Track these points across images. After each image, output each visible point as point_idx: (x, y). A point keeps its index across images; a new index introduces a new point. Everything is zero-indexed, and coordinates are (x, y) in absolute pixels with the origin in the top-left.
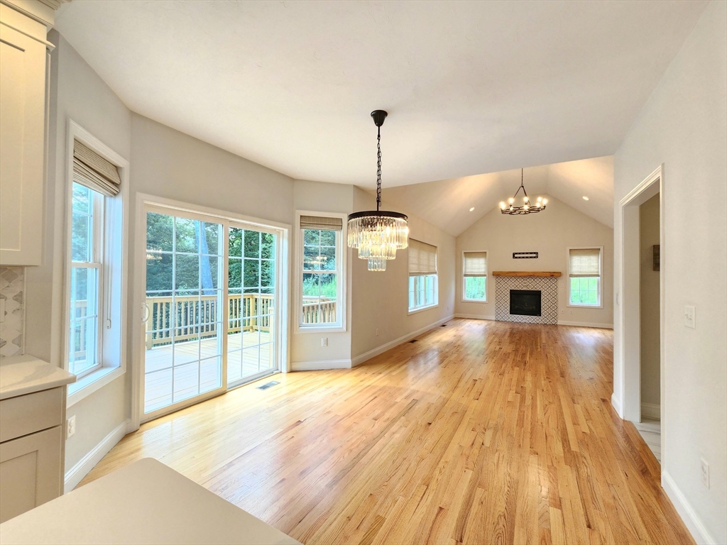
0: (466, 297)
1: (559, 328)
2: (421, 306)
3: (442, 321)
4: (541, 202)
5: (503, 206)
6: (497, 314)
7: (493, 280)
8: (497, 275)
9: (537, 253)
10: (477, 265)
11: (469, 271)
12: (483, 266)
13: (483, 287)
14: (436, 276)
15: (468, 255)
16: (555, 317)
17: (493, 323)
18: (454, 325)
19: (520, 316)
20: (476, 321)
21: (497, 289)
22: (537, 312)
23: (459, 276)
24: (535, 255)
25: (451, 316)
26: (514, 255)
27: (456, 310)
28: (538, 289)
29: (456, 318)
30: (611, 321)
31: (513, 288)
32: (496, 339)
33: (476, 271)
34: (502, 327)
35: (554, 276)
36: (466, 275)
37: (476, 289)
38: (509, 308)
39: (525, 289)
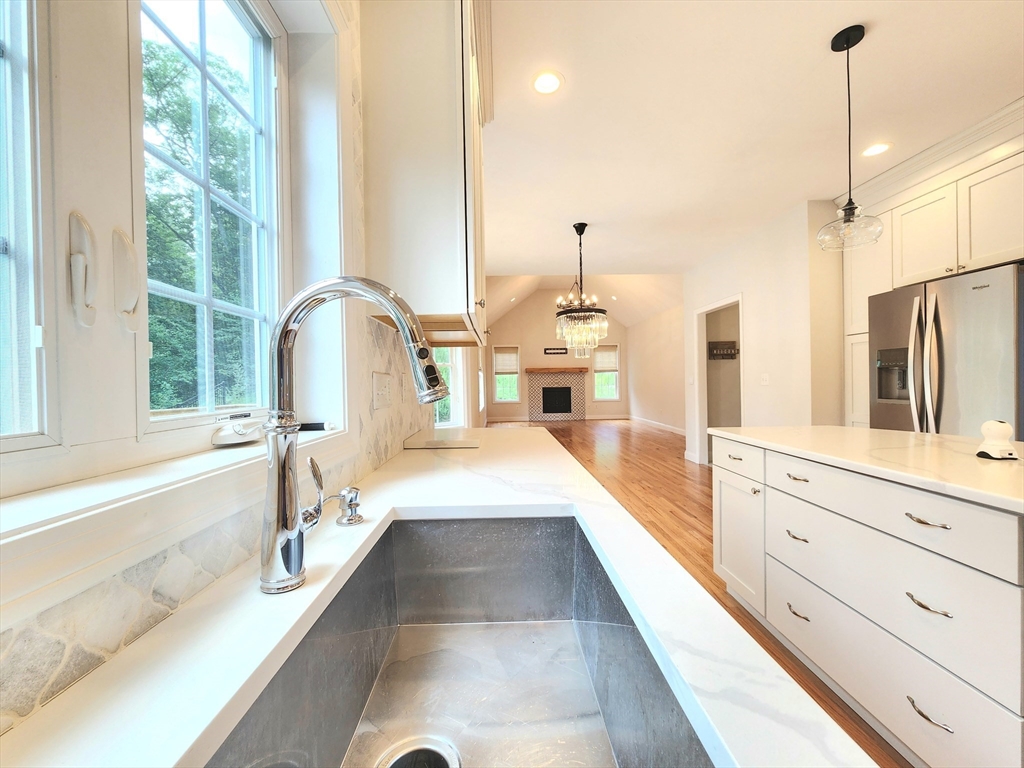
0: (498, 399)
1: (587, 423)
6: (531, 414)
7: (526, 378)
8: (530, 372)
9: (566, 349)
10: (508, 362)
11: (500, 368)
12: (515, 362)
13: (515, 391)
15: (499, 350)
16: (584, 413)
17: (528, 423)
19: (552, 415)
20: (509, 424)
21: (530, 387)
22: (568, 410)
23: (490, 373)
24: (565, 351)
26: (546, 350)
27: (489, 413)
28: (568, 386)
29: (489, 423)
30: (628, 412)
31: (545, 386)
33: (507, 368)
35: (581, 371)
36: (497, 373)
37: (509, 389)
38: (542, 407)
39: (556, 386)
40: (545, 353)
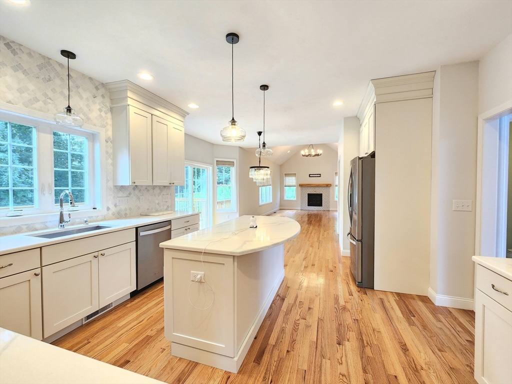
0: (286, 198)
1: (330, 212)
2: (264, 203)
3: (274, 210)
4: (320, 151)
5: (303, 153)
6: (301, 206)
7: (300, 188)
8: (301, 186)
9: (320, 174)
10: (291, 181)
11: (287, 184)
12: (294, 181)
13: (294, 194)
14: (271, 187)
15: (287, 175)
16: (329, 207)
17: (300, 211)
18: (279, 213)
19: (312, 207)
20: (291, 210)
21: (302, 193)
22: (321, 205)
23: (282, 186)
24: (320, 175)
25: (278, 208)
27: (281, 206)
28: (321, 193)
29: (280, 209)
31: (309, 193)
32: (300, 217)
33: (291, 184)
34: (303, 212)
35: (328, 186)
36: (285, 186)
37: (291, 194)
38: (307, 203)
39: (315, 193)
40: (310, 176)
